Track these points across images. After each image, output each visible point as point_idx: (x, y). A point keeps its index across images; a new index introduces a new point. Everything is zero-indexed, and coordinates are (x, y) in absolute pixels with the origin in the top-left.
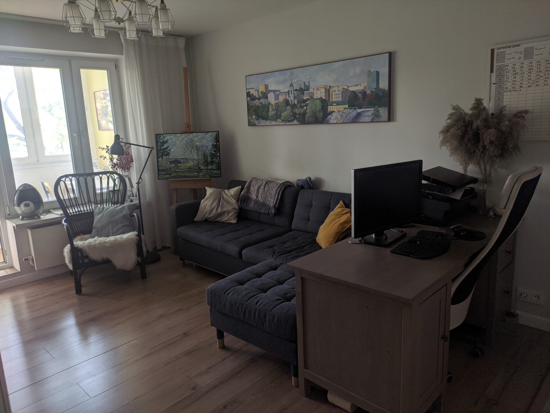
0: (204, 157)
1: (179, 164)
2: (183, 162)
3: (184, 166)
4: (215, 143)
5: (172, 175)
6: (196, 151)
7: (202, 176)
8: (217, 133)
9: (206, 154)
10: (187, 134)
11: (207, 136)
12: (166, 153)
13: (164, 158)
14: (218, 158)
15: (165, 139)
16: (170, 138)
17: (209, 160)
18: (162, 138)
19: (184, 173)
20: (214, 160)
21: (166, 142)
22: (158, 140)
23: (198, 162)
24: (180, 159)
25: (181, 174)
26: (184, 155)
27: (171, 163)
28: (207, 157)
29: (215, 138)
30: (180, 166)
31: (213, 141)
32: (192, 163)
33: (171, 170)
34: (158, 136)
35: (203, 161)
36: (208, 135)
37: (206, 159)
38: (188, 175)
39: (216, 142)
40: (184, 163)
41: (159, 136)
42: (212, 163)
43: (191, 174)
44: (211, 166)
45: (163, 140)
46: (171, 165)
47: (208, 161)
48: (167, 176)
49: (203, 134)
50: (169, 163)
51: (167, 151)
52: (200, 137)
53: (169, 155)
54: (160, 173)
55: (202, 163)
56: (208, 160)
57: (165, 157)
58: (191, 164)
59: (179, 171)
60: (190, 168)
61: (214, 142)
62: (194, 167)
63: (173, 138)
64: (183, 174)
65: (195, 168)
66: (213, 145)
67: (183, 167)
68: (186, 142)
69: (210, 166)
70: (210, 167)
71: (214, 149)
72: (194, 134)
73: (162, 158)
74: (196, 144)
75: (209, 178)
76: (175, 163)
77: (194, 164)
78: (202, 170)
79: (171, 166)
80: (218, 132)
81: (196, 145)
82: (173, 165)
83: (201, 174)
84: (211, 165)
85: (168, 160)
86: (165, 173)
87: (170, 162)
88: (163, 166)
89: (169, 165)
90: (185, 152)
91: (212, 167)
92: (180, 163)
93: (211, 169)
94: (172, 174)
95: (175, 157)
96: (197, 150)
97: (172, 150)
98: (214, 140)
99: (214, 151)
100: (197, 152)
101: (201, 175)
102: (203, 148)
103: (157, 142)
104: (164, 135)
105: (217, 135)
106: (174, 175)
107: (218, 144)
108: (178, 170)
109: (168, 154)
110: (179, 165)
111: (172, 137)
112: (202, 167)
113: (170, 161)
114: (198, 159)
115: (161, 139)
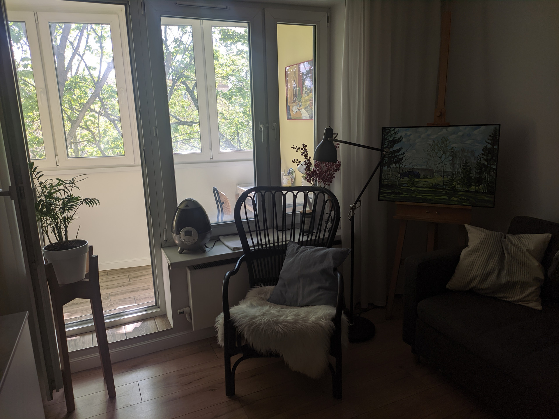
0: (464, 169)
1: (417, 178)
2: (423, 175)
3: (425, 183)
4: (489, 146)
5: (403, 196)
6: (451, 158)
7: (457, 203)
8: (498, 127)
9: (468, 165)
10: (436, 129)
11: (475, 132)
12: (396, 159)
13: (391, 166)
14: (492, 173)
15: (397, 136)
16: (406, 134)
17: (473, 175)
18: (391, 134)
19: (424, 193)
20: (483, 177)
21: (399, 140)
22: (386, 137)
23: (451, 177)
24: (419, 171)
25: (417, 195)
26: (428, 163)
27: (403, 175)
28: (470, 169)
29: (490, 136)
30: (418, 181)
31: (486, 142)
32: (440, 179)
33: (401, 187)
34: (386, 131)
35: (462, 176)
36: (478, 130)
37: (468, 173)
38: (430, 198)
39: (493, 144)
40: (425, 177)
41: (388, 131)
42: (479, 181)
43: (436, 198)
44: (476, 186)
45: (394, 138)
46: (403, 179)
47: (472, 177)
48: (393, 196)
49: (468, 128)
50: (399, 175)
51: (399, 155)
52: (460, 134)
53: (401, 163)
54: (382, 190)
55: (459, 180)
56: (471, 175)
57: (394, 165)
58: (438, 179)
59: (414, 191)
60: (434, 186)
61: (489, 143)
62: (444, 185)
63: (411, 134)
64: (421, 195)
65: (444, 187)
66: (485, 149)
67: (423, 184)
68: (434, 141)
69: (473, 185)
70: (473, 188)
71: (487, 156)
72: (450, 129)
73: (389, 167)
74: (452, 146)
75: (470, 207)
76: (410, 176)
77: (443, 181)
78: (459, 192)
79: (402, 181)
80: (500, 125)
81: (452, 149)
82: (406, 179)
83: (456, 199)
84: (477, 184)
85: (398, 170)
86: (390, 191)
87: (401, 174)
88: (388, 179)
89: (399, 179)
90: (429, 159)
91: (477, 188)
92: (418, 176)
93: (476, 192)
94: (402, 194)
95: (410, 167)
96: (452, 156)
97: (407, 154)
98: (488, 139)
99: (487, 160)
100: (452, 160)
101: (454, 201)
102: (465, 154)
103: (383, 140)
104: (397, 129)
105: (495, 131)
106: (405, 196)
107: (496, 147)
108: (412, 188)
109: (399, 161)
110: (416, 180)
111: (409, 133)
112: (459, 186)
113: (401, 172)
114: (452, 172)
115: (391, 136)
